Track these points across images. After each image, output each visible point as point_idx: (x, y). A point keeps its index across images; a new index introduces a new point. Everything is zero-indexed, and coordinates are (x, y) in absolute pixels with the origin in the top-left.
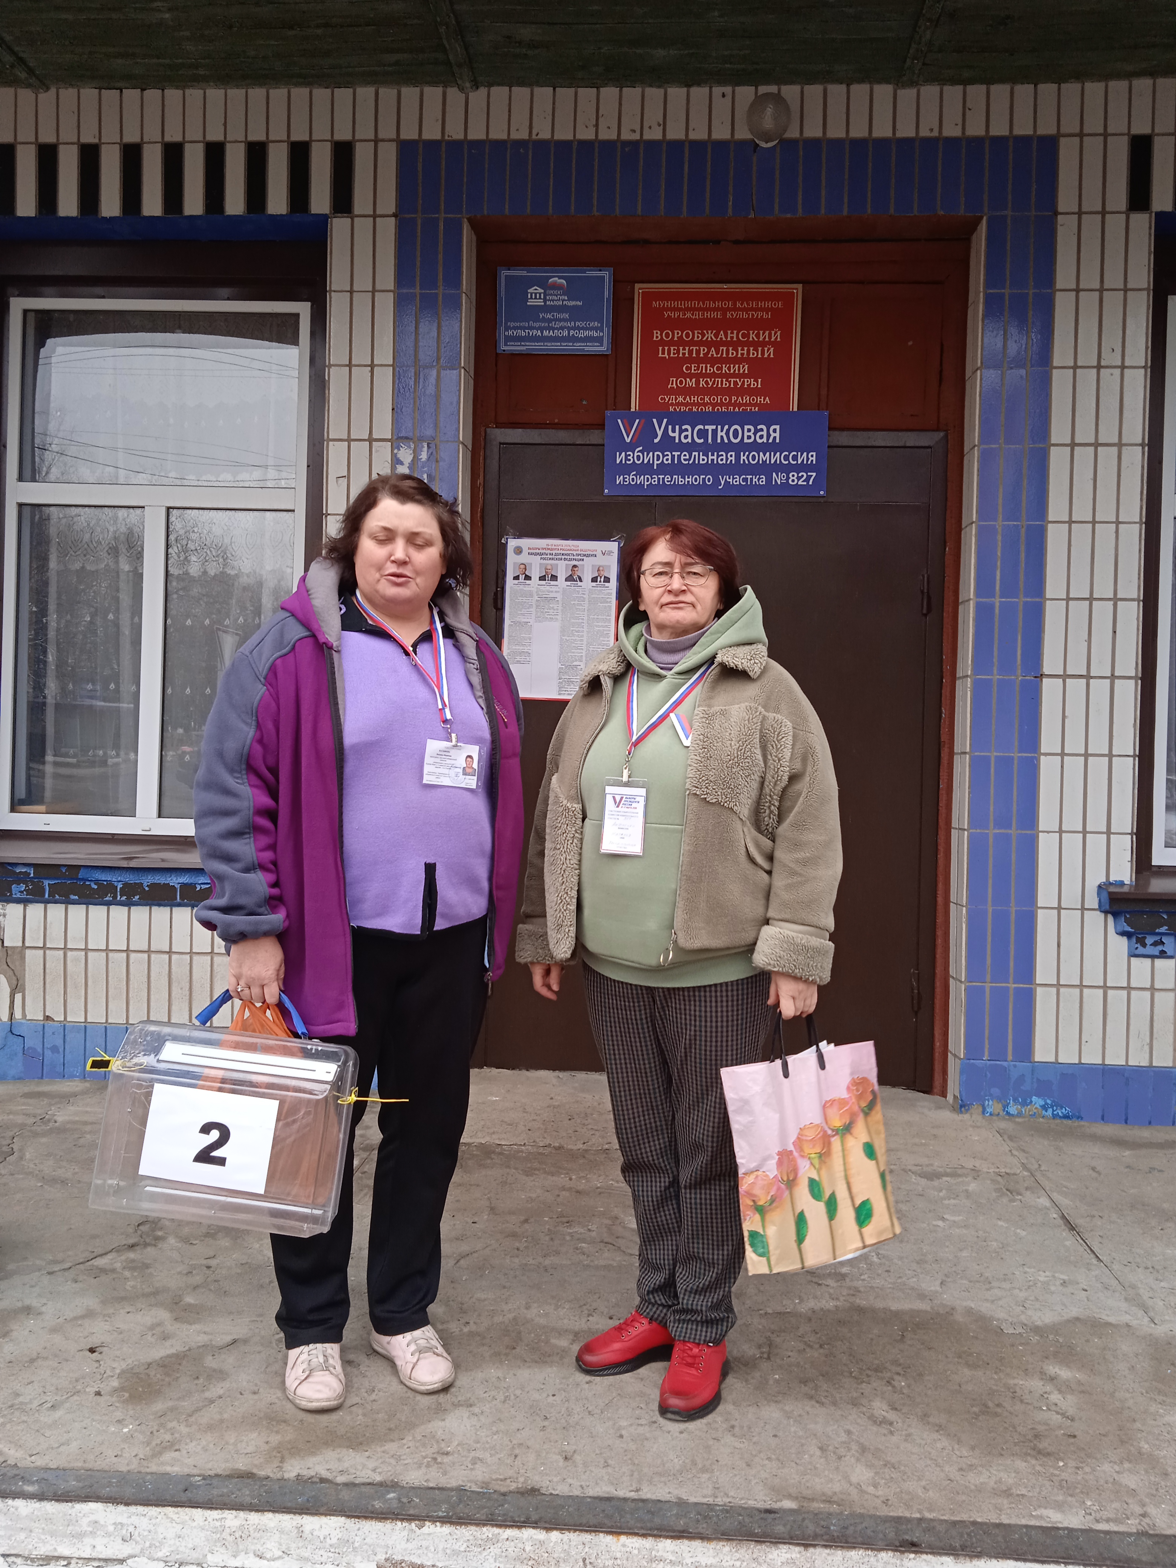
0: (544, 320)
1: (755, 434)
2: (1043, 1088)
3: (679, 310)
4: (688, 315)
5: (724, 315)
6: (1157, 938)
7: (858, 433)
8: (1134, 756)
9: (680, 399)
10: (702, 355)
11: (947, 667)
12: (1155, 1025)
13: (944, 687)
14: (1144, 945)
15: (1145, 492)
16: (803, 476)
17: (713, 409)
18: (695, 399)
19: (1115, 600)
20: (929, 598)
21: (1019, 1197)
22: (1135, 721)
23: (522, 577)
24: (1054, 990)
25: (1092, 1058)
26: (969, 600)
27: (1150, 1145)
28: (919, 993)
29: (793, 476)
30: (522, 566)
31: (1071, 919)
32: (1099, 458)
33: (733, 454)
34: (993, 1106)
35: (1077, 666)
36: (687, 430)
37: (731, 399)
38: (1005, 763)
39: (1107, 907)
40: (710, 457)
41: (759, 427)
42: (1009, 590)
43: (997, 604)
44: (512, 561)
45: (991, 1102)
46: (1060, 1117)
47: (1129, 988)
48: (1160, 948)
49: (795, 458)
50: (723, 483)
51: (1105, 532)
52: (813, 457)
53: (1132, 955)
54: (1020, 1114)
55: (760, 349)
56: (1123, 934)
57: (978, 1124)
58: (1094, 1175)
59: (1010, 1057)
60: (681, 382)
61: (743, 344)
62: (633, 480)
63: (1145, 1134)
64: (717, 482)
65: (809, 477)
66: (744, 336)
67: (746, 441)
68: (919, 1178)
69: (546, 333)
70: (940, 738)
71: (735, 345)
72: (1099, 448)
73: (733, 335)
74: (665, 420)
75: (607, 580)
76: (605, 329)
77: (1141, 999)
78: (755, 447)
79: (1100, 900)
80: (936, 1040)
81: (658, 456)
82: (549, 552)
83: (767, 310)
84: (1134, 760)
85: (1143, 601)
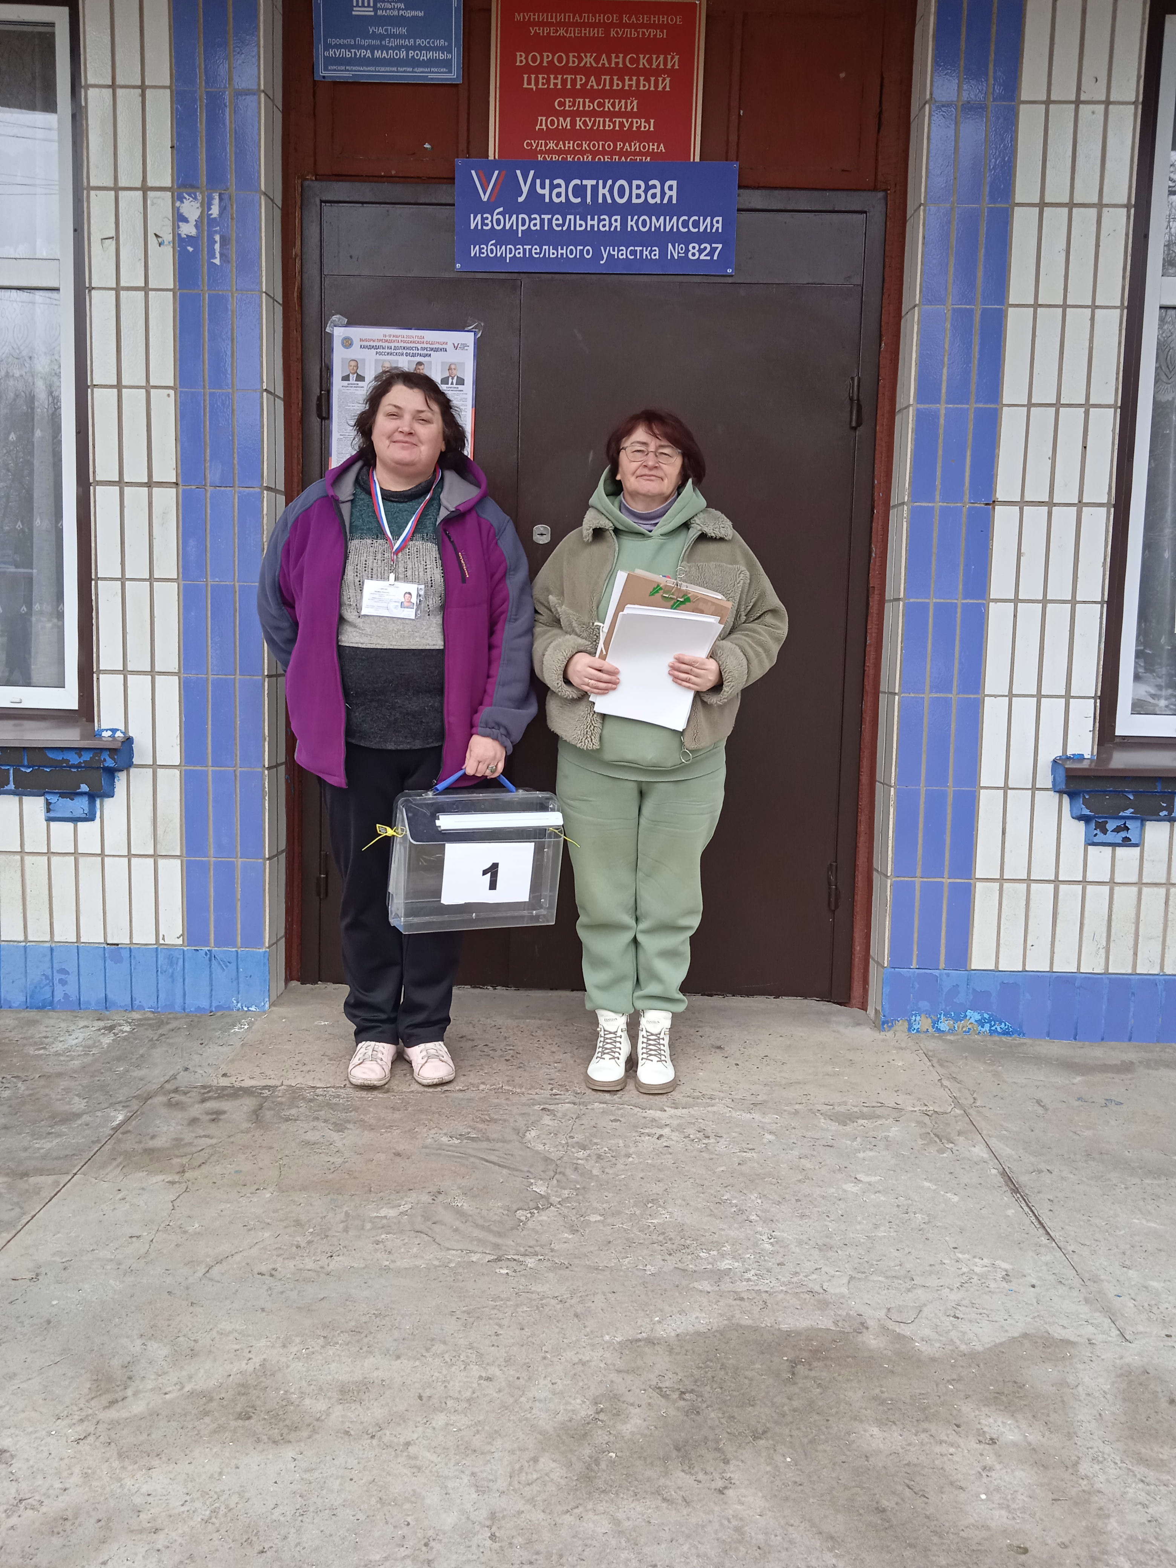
0: (374, 36)
1: (646, 192)
2: (979, 1001)
3: (550, 24)
4: (561, 32)
5: (607, 32)
6: (1120, 823)
7: (776, 192)
8: (1101, 603)
9: (551, 145)
10: (578, 87)
11: (879, 495)
12: (1113, 924)
13: (875, 520)
14: (1105, 831)
15: (1129, 267)
16: (705, 248)
17: (594, 158)
18: (570, 145)
19: (1087, 406)
20: (859, 407)
21: (951, 1145)
22: (1105, 559)
23: (353, 377)
24: (997, 885)
25: (1038, 963)
26: (908, 407)
27: (1105, 1068)
28: (836, 889)
29: (694, 248)
30: (353, 363)
31: (1019, 802)
32: (1073, 223)
33: (618, 218)
34: (923, 1022)
35: (1037, 491)
36: (559, 186)
37: (615, 146)
38: (945, 612)
39: (1063, 787)
40: (590, 222)
41: (651, 183)
42: (959, 394)
43: (943, 412)
44: (340, 357)
45: (918, 1018)
46: (999, 1033)
47: (1084, 882)
48: (1123, 834)
49: (696, 224)
50: (605, 256)
51: (1078, 319)
52: (718, 224)
53: (1090, 843)
54: (952, 1031)
55: (653, 79)
56: (1080, 818)
57: (903, 1045)
58: (1041, 1111)
59: (942, 965)
60: (552, 123)
61: (631, 73)
62: (492, 251)
63: (1097, 1052)
64: (598, 255)
65: (713, 250)
66: (632, 61)
67: (634, 201)
68: (829, 1122)
69: (377, 54)
70: (868, 582)
71: (621, 73)
72: (1075, 210)
73: (618, 60)
74: (532, 173)
75: (461, 382)
76: (455, 50)
77: (1098, 896)
78: (646, 209)
79: (1054, 778)
80: (857, 944)
81: (523, 220)
82: (387, 344)
83: (661, 27)
84: (1102, 607)
85: (1120, 408)
